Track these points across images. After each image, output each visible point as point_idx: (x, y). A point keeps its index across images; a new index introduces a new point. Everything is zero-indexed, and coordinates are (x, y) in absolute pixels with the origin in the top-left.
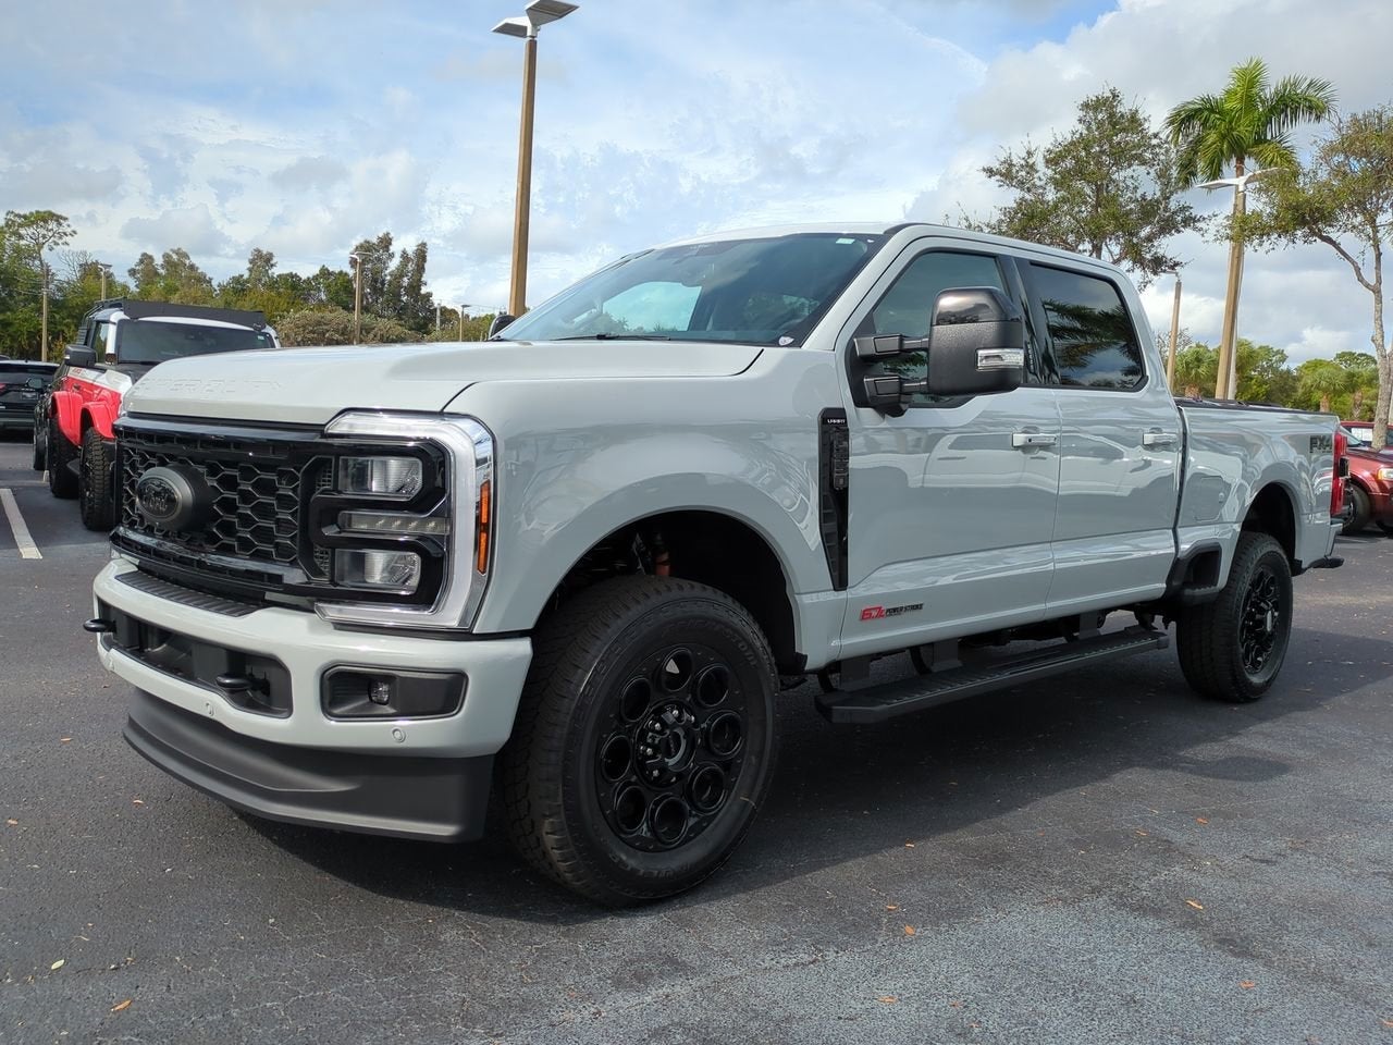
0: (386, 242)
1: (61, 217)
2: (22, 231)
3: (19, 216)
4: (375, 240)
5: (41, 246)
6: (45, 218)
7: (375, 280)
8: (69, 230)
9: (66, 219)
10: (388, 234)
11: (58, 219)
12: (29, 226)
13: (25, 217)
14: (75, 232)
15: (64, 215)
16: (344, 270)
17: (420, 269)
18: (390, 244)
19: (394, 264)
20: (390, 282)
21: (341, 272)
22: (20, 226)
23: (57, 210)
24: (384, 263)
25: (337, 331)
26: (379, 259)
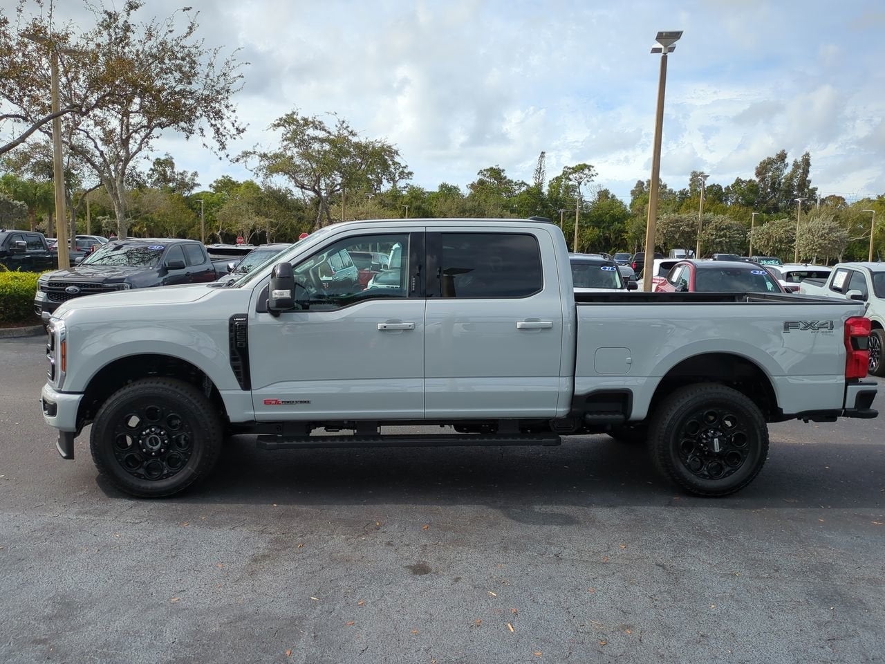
0: (782, 157)
1: (590, 166)
2: (571, 177)
3: (570, 168)
4: (774, 156)
5: (580, 183)
6: (582, 168)
7: (774, 183)
8: (594, 173)
9: (593, 167)
10: (784, 151)
11: (589, 167)
12: (575, 173)
13: (573, 168)
14: (597, 174)
15: (592, 165)
16: (753, 179)
17: (806, 172)
18: (786, 157)
19: (787, 171)
20: (784, 183)
21: (750, 181)
22: (570, 174)
23: (588, 163)
24: (781, 171)
25: (687, 225)
26: (777, 169)
